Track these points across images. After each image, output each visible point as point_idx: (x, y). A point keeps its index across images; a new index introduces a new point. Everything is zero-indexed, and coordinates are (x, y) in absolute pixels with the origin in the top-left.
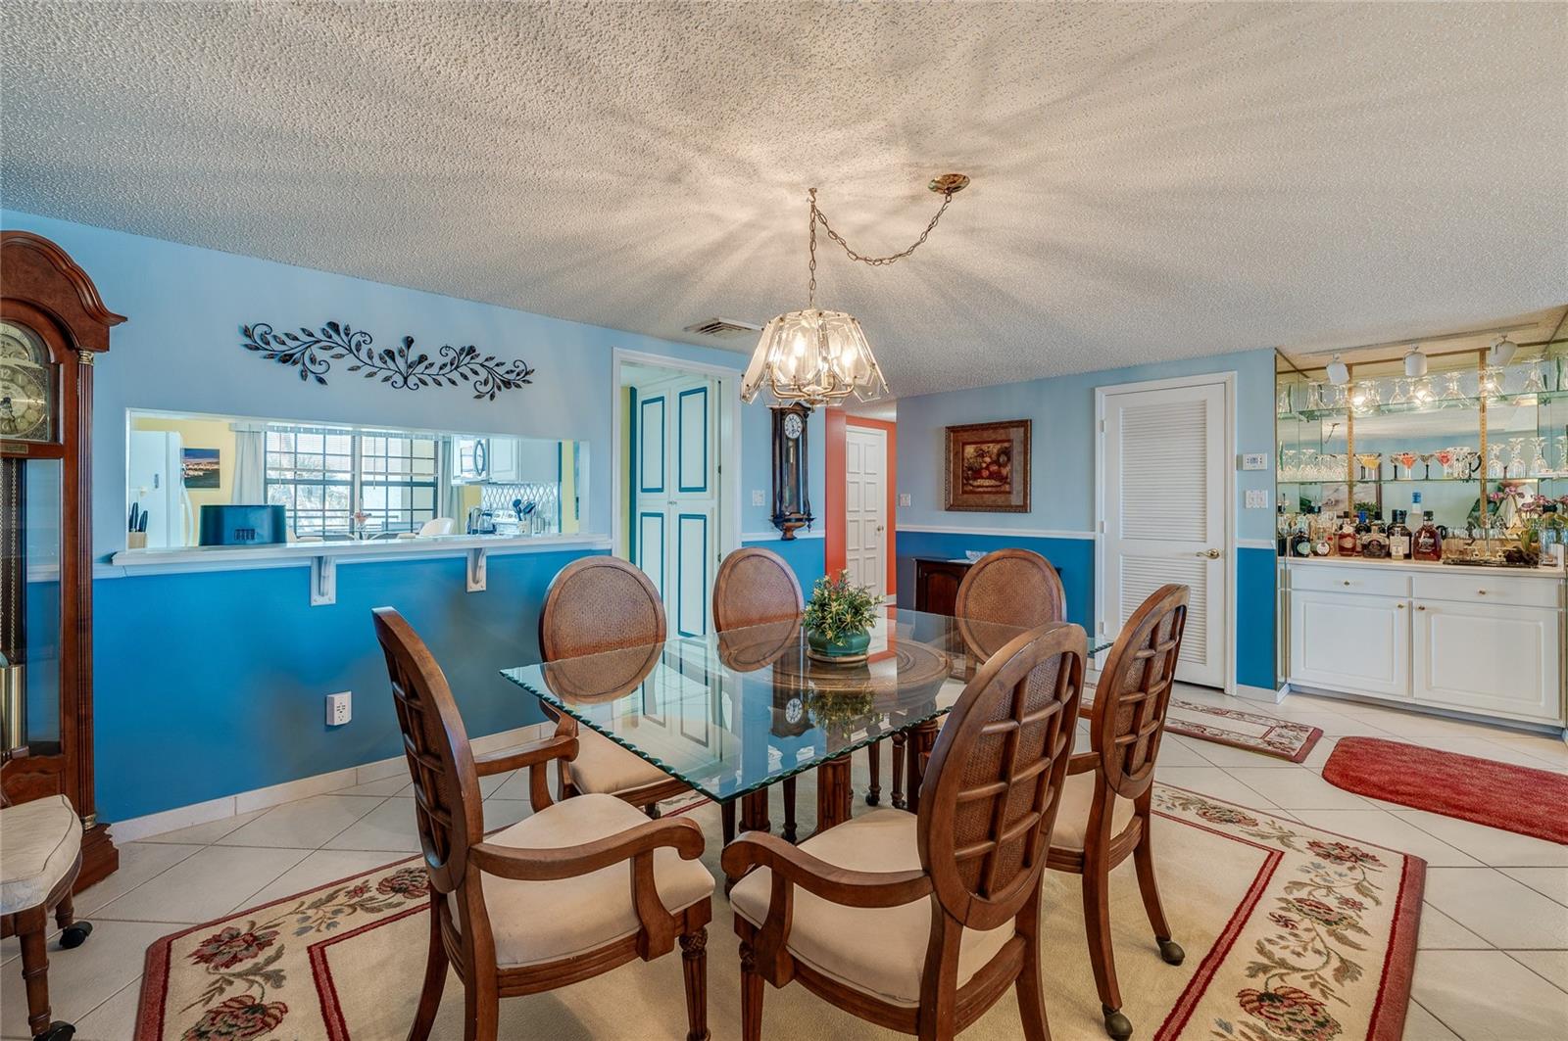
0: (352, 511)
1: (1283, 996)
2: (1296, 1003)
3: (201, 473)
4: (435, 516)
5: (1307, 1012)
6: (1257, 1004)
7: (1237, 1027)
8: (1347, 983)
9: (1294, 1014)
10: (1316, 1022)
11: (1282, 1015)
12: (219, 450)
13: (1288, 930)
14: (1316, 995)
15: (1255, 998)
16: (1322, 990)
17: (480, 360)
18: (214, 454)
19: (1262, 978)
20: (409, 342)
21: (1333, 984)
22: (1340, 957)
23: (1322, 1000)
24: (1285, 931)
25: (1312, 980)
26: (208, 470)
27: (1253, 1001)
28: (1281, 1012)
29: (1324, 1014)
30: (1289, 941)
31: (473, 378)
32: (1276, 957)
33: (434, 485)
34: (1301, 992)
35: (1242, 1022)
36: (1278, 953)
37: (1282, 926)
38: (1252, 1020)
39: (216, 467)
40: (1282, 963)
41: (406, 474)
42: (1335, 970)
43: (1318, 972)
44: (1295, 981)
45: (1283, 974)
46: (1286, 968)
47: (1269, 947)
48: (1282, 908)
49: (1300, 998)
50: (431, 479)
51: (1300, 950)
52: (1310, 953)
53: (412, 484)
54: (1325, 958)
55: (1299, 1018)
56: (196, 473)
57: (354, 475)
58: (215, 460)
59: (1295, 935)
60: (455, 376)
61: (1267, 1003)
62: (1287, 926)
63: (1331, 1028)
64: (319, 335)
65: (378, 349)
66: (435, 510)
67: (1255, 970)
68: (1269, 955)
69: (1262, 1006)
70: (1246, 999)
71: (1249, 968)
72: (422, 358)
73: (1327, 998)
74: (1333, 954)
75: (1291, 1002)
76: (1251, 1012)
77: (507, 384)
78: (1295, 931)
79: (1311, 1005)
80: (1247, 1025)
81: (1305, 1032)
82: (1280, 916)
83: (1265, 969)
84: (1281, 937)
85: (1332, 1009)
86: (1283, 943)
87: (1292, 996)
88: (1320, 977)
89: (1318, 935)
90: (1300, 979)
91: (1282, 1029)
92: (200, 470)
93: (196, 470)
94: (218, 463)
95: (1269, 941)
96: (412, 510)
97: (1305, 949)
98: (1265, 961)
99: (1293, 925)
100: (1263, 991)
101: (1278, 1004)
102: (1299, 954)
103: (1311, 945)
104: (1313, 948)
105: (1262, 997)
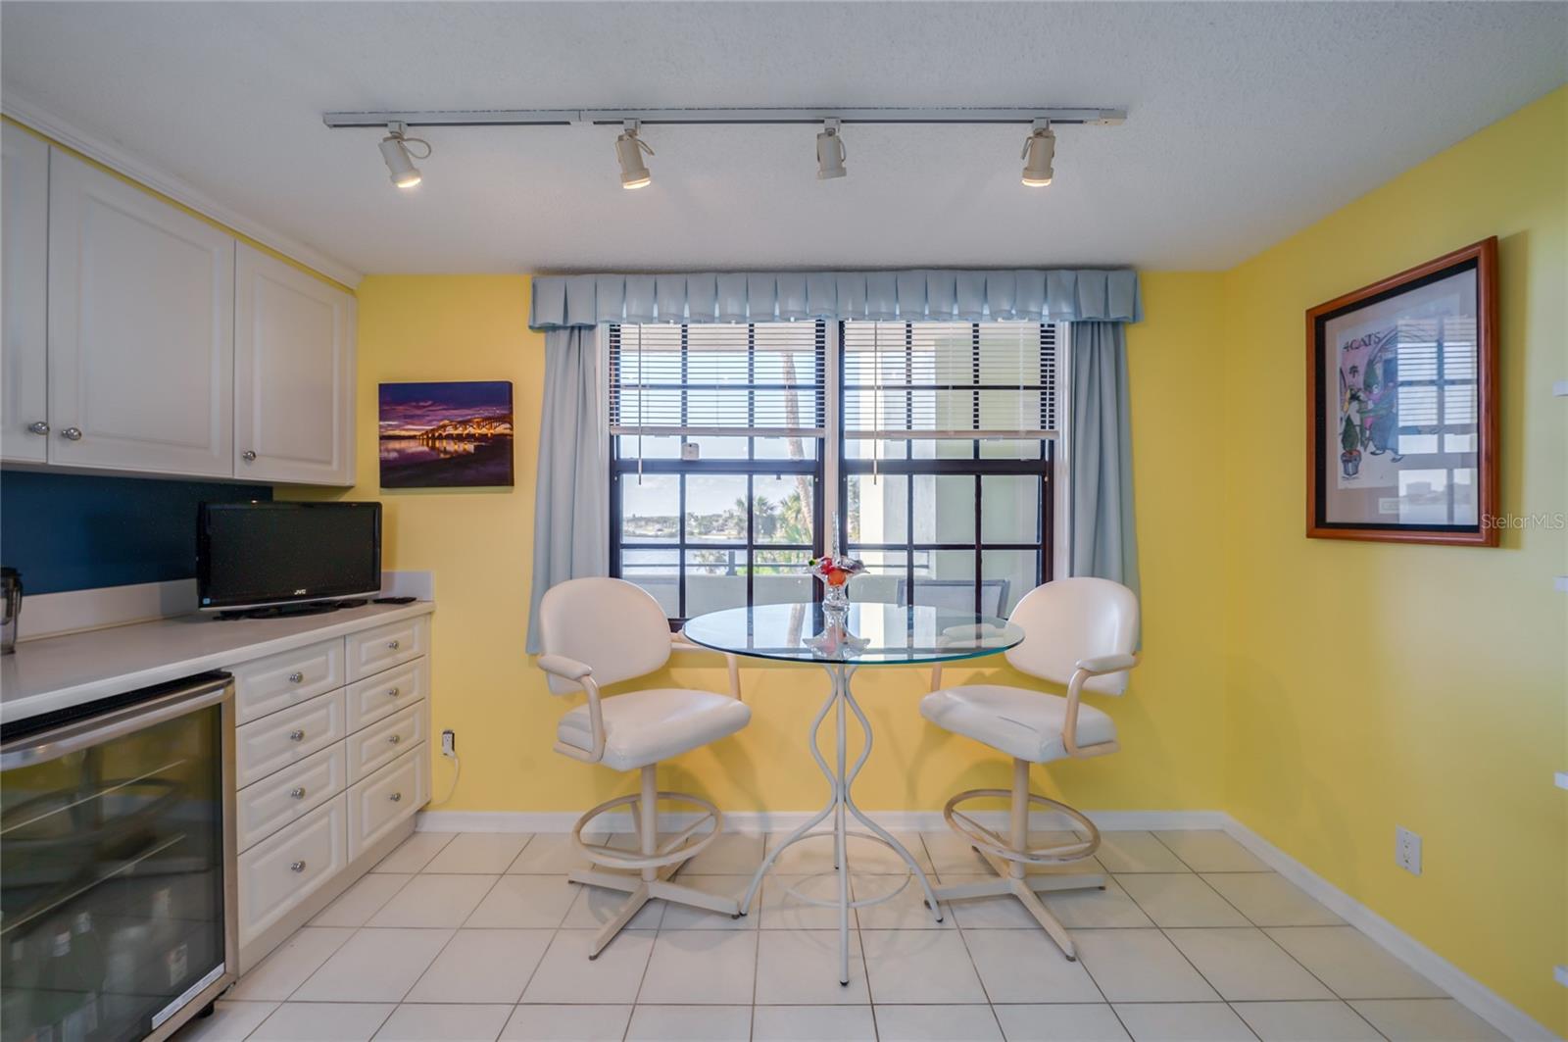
0: (818, 549)
3: (470, 447)
4: (1045, 574)
12: (510, 385)
18: (497, 396)
26: (483, 437)
33: (1042, 468)
39: (501, 429)
41: (959, 434)
50: (1028, 450)
53: (977, 467)
56: (452, 447)
57: (822, 442)
58: (499, 412)
66: (1045, 549)
92: (470, 437)
93: (460, 438)
94: (507, 418)
96: (979, 547)
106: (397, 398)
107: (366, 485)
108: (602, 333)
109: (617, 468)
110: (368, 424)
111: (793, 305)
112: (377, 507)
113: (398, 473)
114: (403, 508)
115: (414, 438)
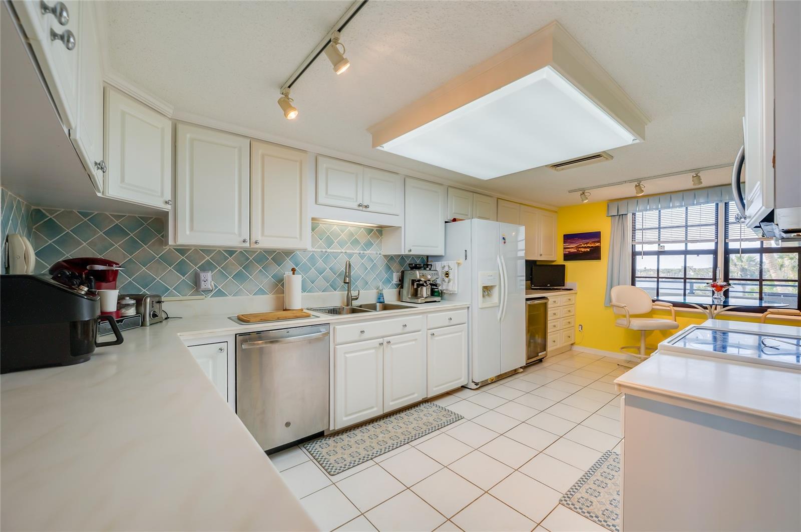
0: (714, 279)
3: (588, 250)
12: (600, 232)
18: (596, 236)
26: (592, 247)
39: (597, 244)
56: (586, 250)
57: (716, 244)
58: (597, 240)
92: (588, 247)
93: (585, 247)
94: (599, 242)
106: (568, 238)
107: (560, 261)
108: (630, 216)
109: (634, 254)
110: (560, 244)
111: (702, 200)
112: (564, 266)
113: (568, 257)
114: (570, 266)
115: (572, 248)
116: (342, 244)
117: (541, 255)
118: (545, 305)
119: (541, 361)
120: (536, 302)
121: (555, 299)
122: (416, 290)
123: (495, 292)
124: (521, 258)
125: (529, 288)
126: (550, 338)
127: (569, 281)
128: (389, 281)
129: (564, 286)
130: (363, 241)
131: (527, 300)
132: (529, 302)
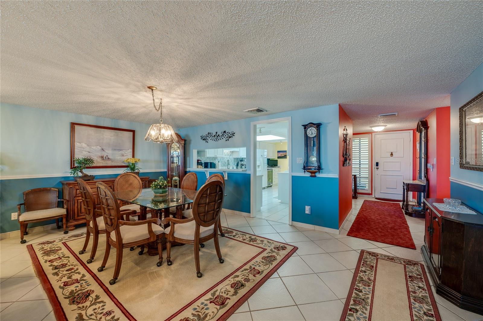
1: (86, 298)
2: (82, 300)
3: (284, 155)
5: (78, 301)
6: (89, 292)
7: (87, 287)
8: (77, 315)
9: (80, 298)
10: (75, 301)
11: (82, 296)
12: (286, 151)
13: (104, 312)
14: (80, 305)
15: (90, 293)
16: (80, 307)
17: (226, 133)
19: (94, 297)
20: (216, 133)
21: (80, 311)
22: (86, 320)
23: (78, 306)
24: (105, 311)
25: (85, 307)
27: (90, 292)
28: (83, 296)
29: (75, 304)
30: (101, 310)
31: (225, 137)
32: (98, 304)
34: (84, 303)
35: (87, 288)
36: (98, 305)
37: (107, 312)
38: (86, 290)
40: (95, 304)
42: (83, 315)
43: (85, 310)
44: (88, 303)
45: (92, 302)
46: (93, 304)
47: (102, 304)
48: (114, 317)
49: (83, 302)
51: (96, 311)
52: (92, 312)
54: (88, 315)
55: (79, 298)
58: (286, 153)
59: (101, 313)
60: (223, 137)
61: (87, 294)
62: (106, 313)
63: (71, 303)
64: (207, 135)
65: (213, 136)
67: (97, 297)
68: (100, 302)
69: (87, 293)
70: (91, 292)
71: (99, 296)
72: (219, 135)
73: (78, 307)
74: (87, 319)
75: (84, 299)
76: (88, 291)
77: (230, 137)
78: (102, 314)
79: (79, 303)
80: (86, 289)
81: (75, 297)
82: (111, 314)
83: (96, 300)
84: (103, 309)
85: (75, 307)
86: (101, 308)
87: (85, 300)
88: (84, 310)
89: (97, 320)
90: (87, 305)
91: (79, 294)
95: (104, 305)
97: (95, 313)
98: (98, 300)
99: (105, 315)
100: (90, 295)
101: (85, 296)
102: (94, 309)
103: (95, 315)
104: (94, 315)
105: (89, 294)
106: (279, 152)
107: (276, 159)
110: (277, 154)
112: (277, 160)
113: (279, 158)
114: (279, 160)
115: (280, 155)
116: (226, 155)
117: (271, 157)
118: (272, 171)
119: (271, 186)
120: (270, 170)
121: (275, 169)
122: (241, 167)
123: (260, 167)
124: (266, 158)
125: (268, 167)
126: (273, 180)
127: (278, 165)
128: (234, 164)
129: (277, 166)
130: (229, 154)
131: (268, 169)
132: (268, 170)
